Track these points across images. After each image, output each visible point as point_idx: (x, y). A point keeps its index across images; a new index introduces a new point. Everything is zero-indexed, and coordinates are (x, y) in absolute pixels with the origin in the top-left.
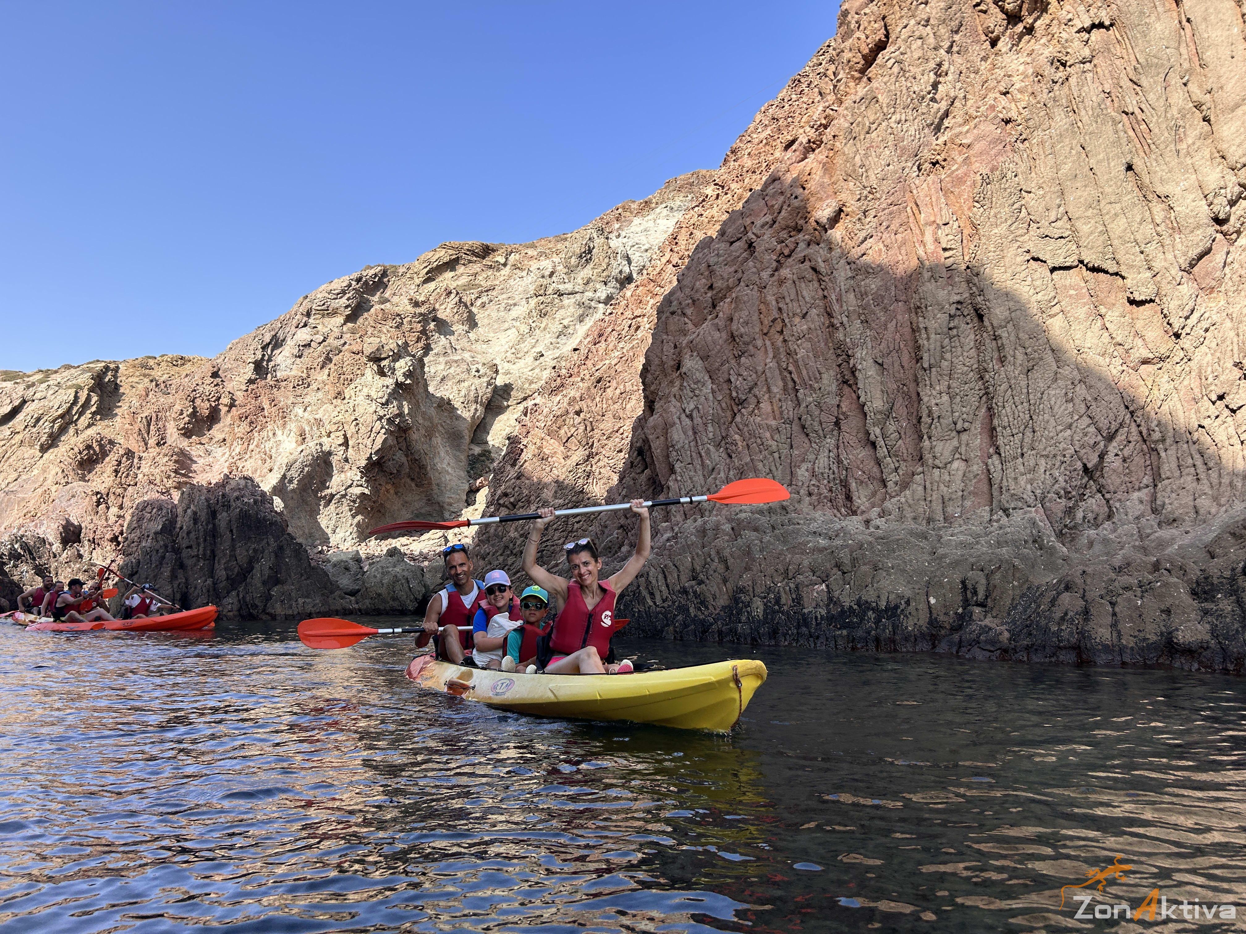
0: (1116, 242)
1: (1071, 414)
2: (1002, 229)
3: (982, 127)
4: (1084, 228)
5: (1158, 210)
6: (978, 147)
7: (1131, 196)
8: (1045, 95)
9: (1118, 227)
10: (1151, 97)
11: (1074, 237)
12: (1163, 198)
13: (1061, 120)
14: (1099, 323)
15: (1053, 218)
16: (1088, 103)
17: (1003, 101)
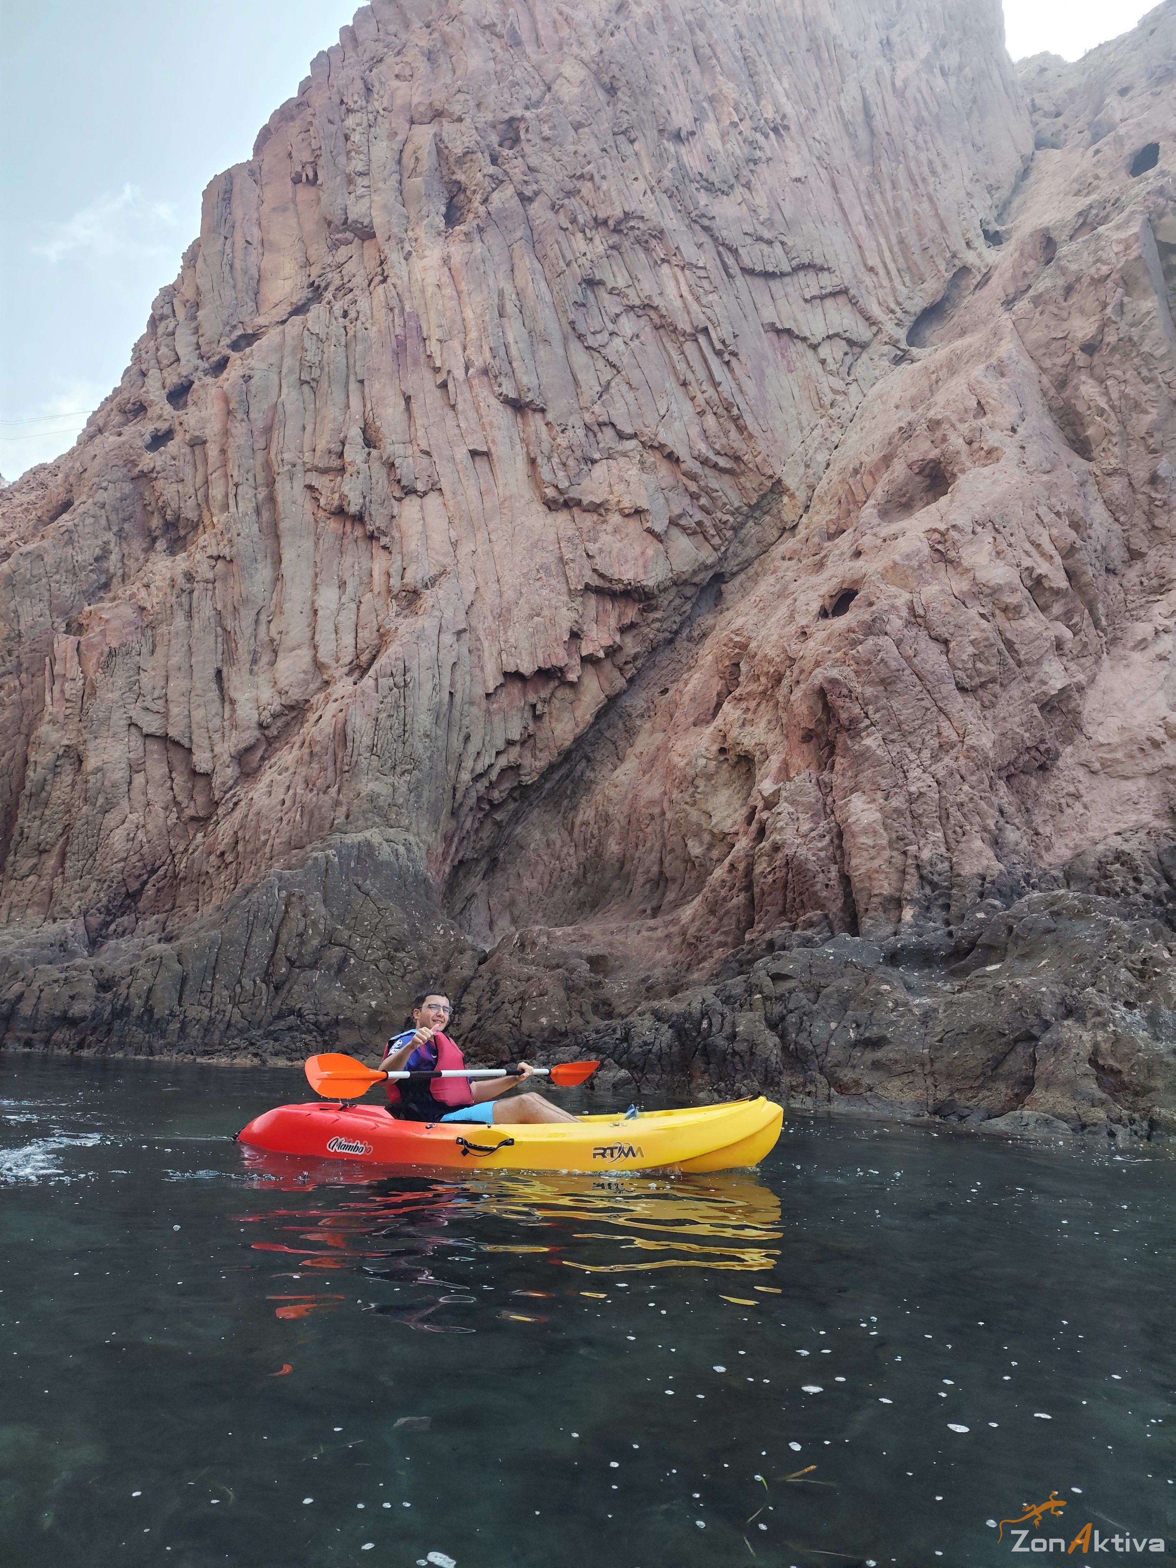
0: (194, 726)
1: (128, 851)
2: (115, 696)
3: (122, 608)
4: (175, 710)
5: (227, 707)
6: (114, 624)
7: (214, 694)
8: (174, 599)
9: (198, 715)
10: (243, 624)
11: (166, 715)
12: (233, 702)
13: (180, 621)
14: (169, 784)
15: (156, 696)
16: (202, 614)
17: (143, 593)
